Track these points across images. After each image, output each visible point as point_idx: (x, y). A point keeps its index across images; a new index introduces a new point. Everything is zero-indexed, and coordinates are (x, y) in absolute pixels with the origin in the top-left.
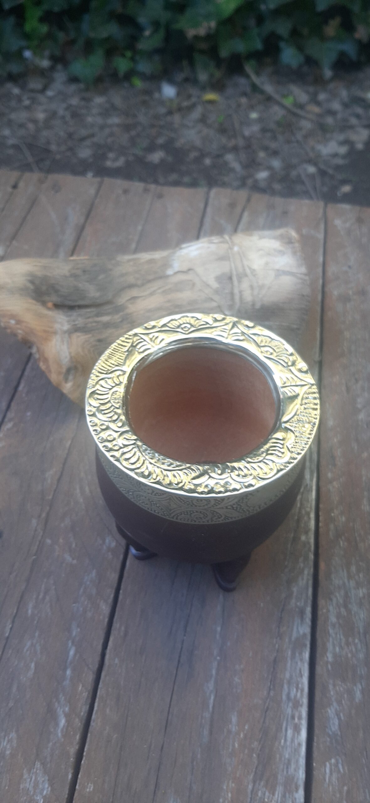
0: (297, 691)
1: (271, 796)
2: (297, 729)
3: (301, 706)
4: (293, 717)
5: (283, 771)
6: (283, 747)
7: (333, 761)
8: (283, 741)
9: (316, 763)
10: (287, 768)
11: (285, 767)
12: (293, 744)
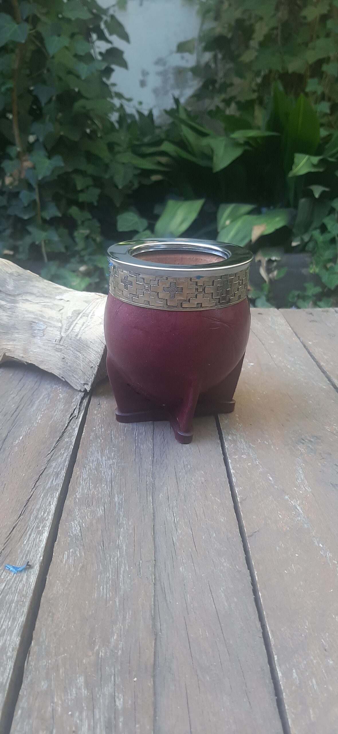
0: (44, 513)
1: (8, 574)
2: (40, 533)
3: (47, 520)
4: (38, 527)
5: (22, 558)
6: (25, 545)
7: (71, 550)
8: (25, 542)
9: (55, 554)
10: (27, 555)
11: (25, 556)
12: (35, 541)
